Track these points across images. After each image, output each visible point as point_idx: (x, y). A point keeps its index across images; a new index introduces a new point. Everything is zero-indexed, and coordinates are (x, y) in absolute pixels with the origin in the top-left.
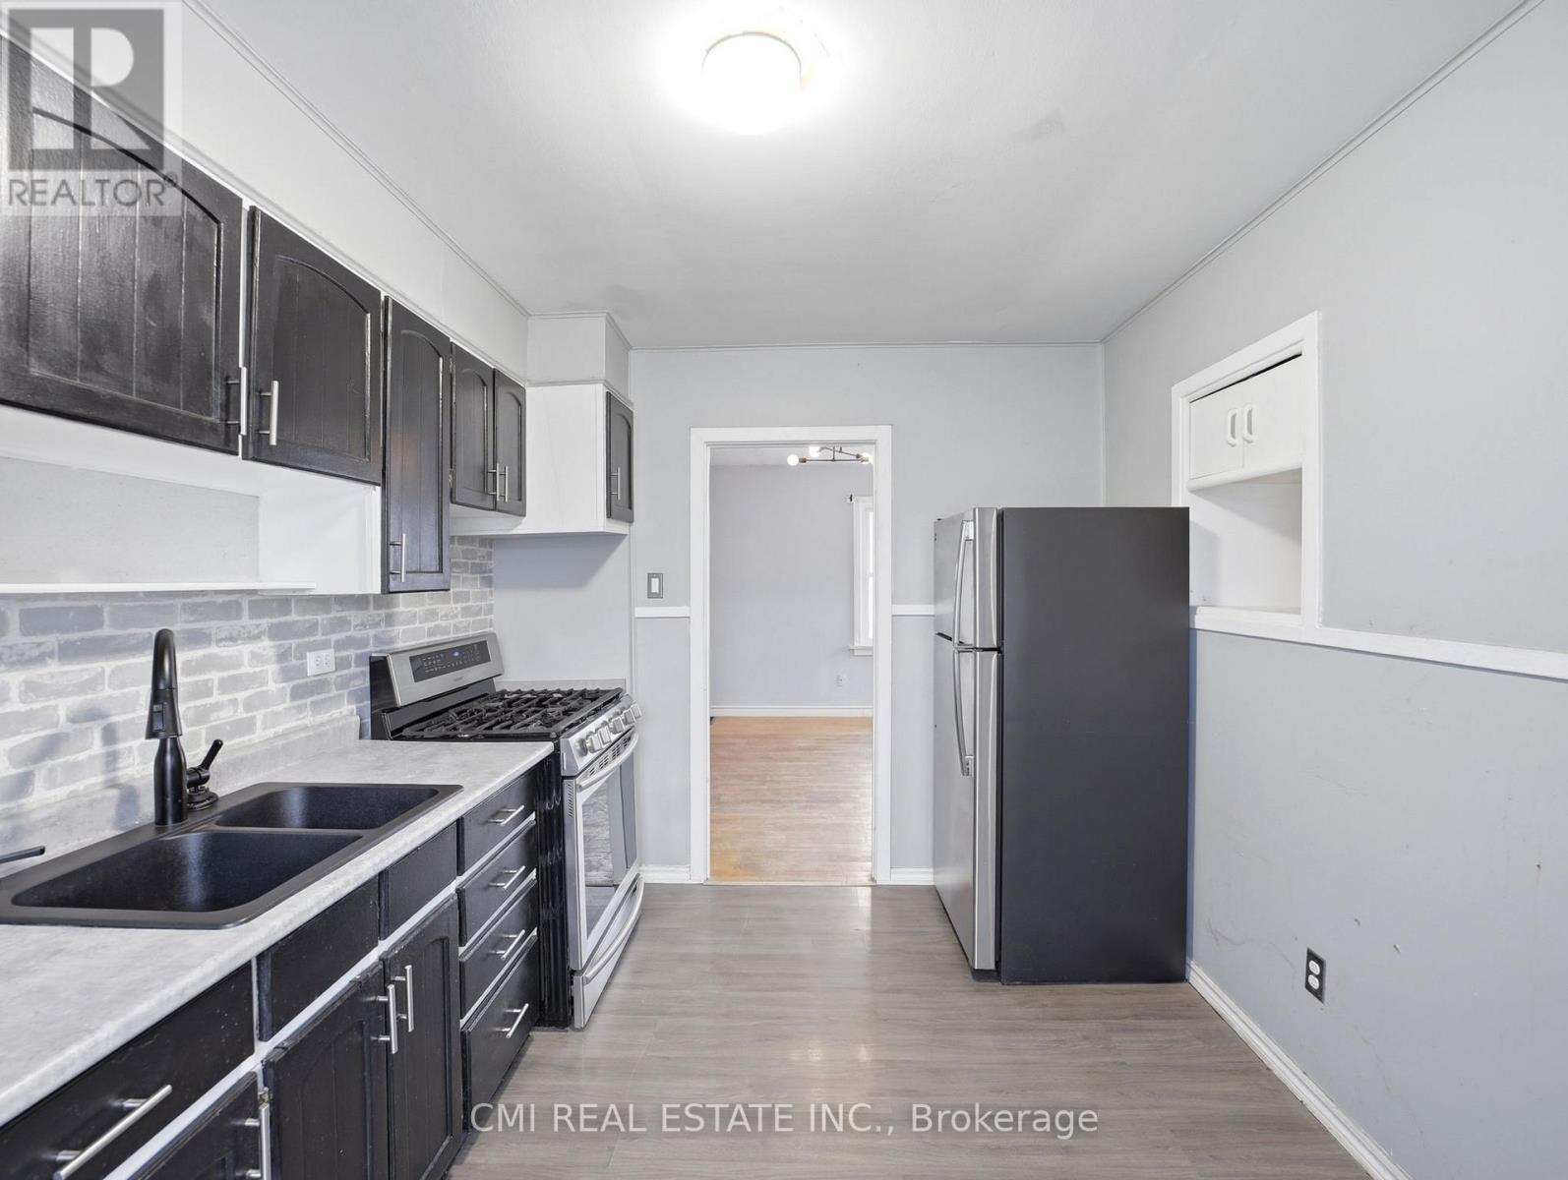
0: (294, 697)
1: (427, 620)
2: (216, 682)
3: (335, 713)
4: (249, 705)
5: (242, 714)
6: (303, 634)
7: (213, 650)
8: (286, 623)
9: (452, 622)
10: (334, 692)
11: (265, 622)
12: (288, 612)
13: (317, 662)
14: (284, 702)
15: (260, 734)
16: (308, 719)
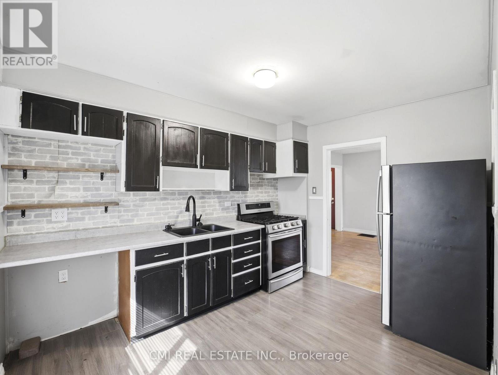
0: (222, 210)
1: (256, 197)
3: (231, 214)
4: (213, 210)
5: (211, 212)
6: (224, 198)
8: (220, 196)
9: (264, 198)
10: (231, 210)
11: (216, 196)
12: (221, 194)
13: (228, 204)
14: (220, 210)
15: (215, 216)
16: (225, 214)
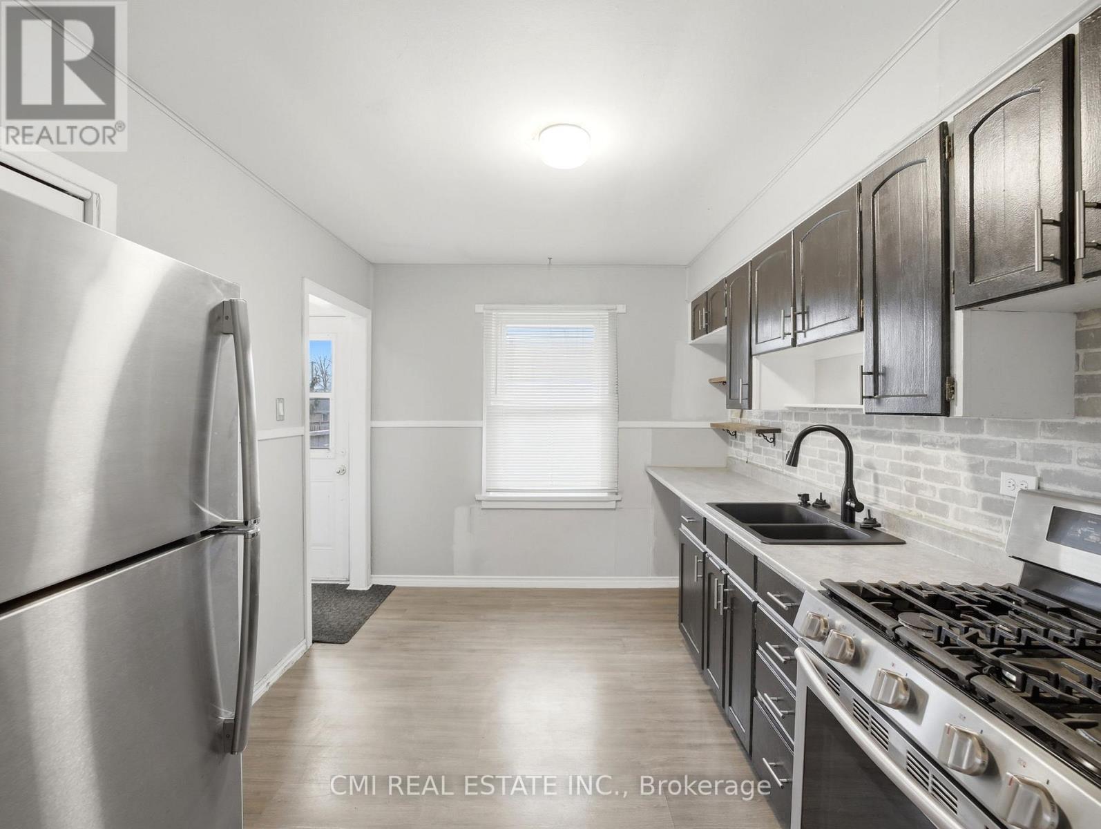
0: (986, 507)
2: (922, 470)
4: (944, 495)
5: (938, 500)
6: (997, 454)
7: (920, 448)
8: (977, 440)
11: (958, 436)
12: (980, 431)
14: (976, 507)
